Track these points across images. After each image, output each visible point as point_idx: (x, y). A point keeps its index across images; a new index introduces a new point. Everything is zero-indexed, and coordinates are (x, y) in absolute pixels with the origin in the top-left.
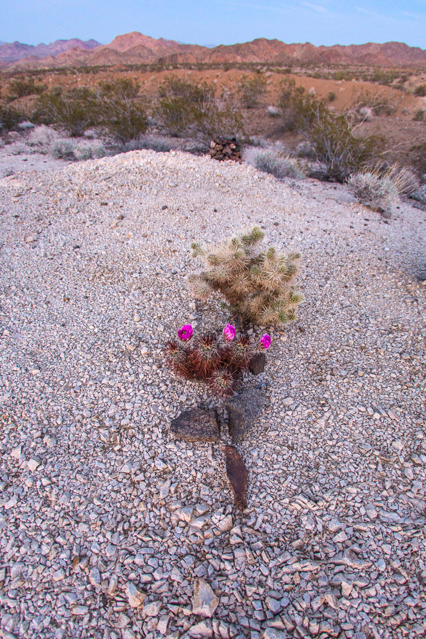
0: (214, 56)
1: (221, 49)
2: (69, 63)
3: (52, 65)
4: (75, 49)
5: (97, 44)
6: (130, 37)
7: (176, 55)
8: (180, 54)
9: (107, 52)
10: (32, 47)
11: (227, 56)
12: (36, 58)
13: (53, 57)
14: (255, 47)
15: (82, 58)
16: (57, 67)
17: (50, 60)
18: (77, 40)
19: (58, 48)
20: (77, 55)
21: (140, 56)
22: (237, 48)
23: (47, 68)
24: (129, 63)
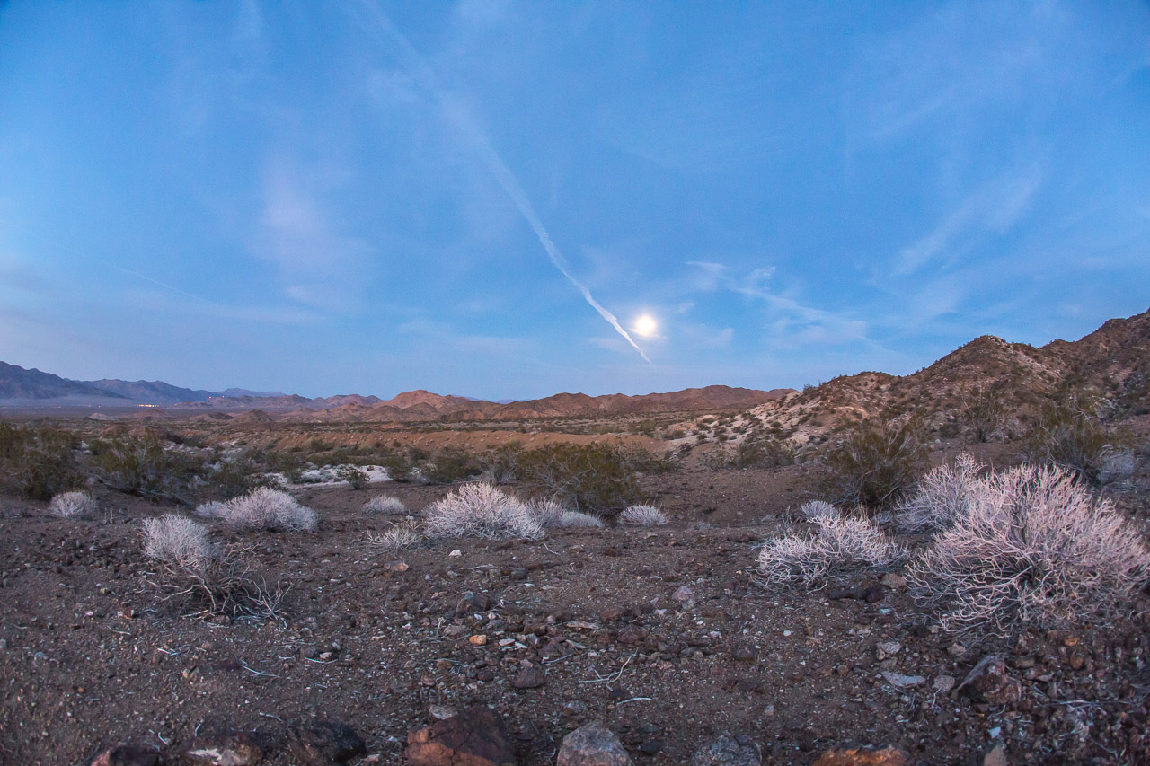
0: (506, 413)
1: (515, 405)
2: (344, 418)
3: (325, 419)
4: (352, 404)
5: (377, 400)
6: (414, 395)
7: (462, 412)
8: (467, 412)
9: (386, 408)
10: (309, 400)
11: (522, 412)
12: (310, 410)
13: (328, 411)
14: (554, 403)
15: (357, 414)
16: (330, 421)
17: (324, 413)
18: (357, 396)
19: (335, 403)
20: (353, 411)
21: (422, 413)
22: (533, 404)
23: (320, 422)
24: (408, 419)
